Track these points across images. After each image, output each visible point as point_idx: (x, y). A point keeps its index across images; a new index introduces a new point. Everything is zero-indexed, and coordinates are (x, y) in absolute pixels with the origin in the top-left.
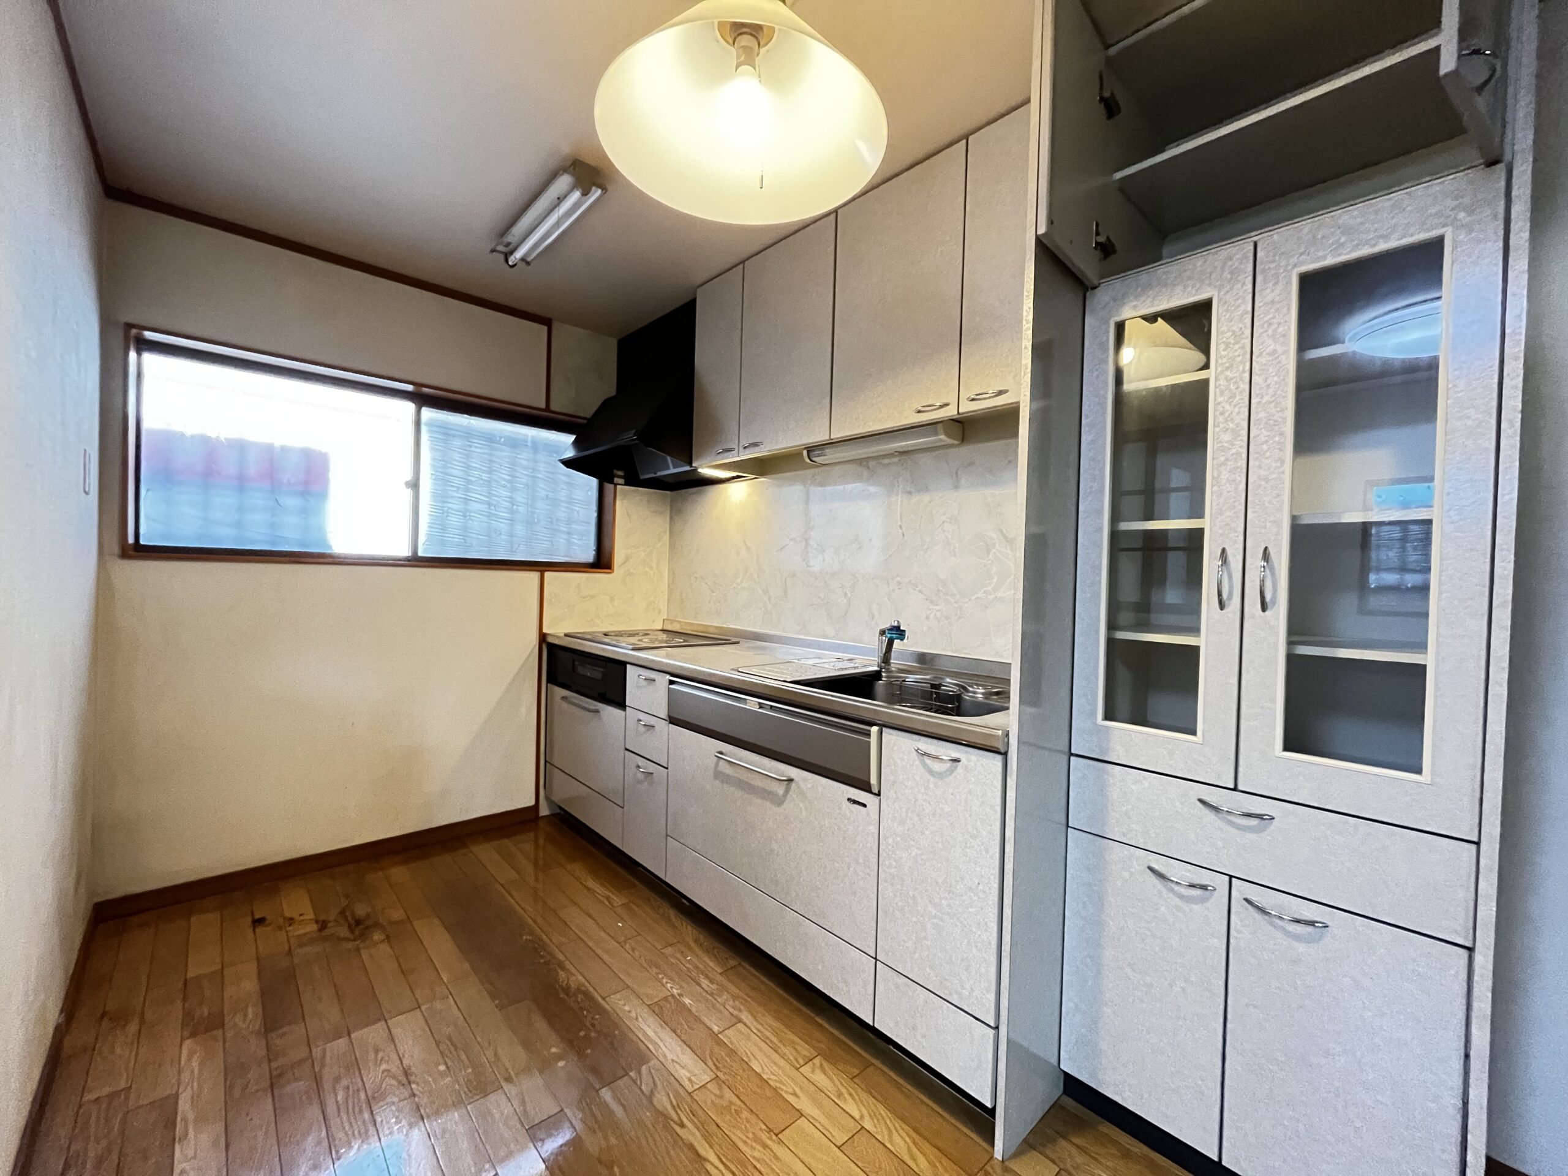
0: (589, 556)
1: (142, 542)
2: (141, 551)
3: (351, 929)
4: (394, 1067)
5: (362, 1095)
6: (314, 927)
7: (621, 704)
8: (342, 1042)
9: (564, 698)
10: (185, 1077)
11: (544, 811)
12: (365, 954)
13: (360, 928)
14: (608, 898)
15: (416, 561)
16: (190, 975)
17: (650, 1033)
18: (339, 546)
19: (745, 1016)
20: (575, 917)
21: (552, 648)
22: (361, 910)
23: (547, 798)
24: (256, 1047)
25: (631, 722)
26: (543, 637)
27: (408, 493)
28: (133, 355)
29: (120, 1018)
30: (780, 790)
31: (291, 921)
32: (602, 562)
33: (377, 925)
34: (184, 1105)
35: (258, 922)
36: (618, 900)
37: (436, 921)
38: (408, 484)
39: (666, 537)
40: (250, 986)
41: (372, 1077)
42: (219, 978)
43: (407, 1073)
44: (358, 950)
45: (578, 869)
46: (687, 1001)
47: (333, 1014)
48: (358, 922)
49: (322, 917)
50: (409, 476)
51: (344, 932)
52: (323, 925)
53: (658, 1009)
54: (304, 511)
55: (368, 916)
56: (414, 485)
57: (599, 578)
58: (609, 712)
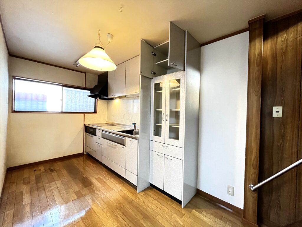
0: (93, 111)
1: (15, 110)
2: (14, 112)
3: (50, 171)
4: (56, 186)
5: (51, 190)
6: (44, 171)
7: (96, 135)
8: (48, 184)
9: (88, 135)
10: (24, 189)
11: (85, 153)
12: (52, 174)
13: (52, 171)
14: (93, 166)
15: (62, 112)
16: (24, 177)
17: (95, 181)
18: (48, 110)
19: (110, 179)
20: (87, 168)
21: (86, 127)
22: (52, 168)
23: (85, 151)
24: (35, 185)
25: (97, 138)
26: (84, 125)
27: (61, 101)
28: (14, 80)
29: (13, 183)
30: (115, 146)
31: (40, 170)
32: (95, 112)
33: (55, 170)
34: (24, 192)
35: (35, 170)
36: (94, 165)
37: (64, 169)
38: (61, 100)
39: (107, 108)
40: (34, 178)
41: (52, 188)
42: (29, 177)
43: (58, 187)
44: (51, 173)
45: (89, 162)
46: (101, 178)
47: (47, 181)
48: (52, 170)
49: (46, 169)
50: (61, 99)
51: (49, 171)
52: (46, 170)
53: (97, 179)
54: (43, 104)
55: (53, 169)
56: (62, 100)
57: (94, 115)
58: (94, 136)
